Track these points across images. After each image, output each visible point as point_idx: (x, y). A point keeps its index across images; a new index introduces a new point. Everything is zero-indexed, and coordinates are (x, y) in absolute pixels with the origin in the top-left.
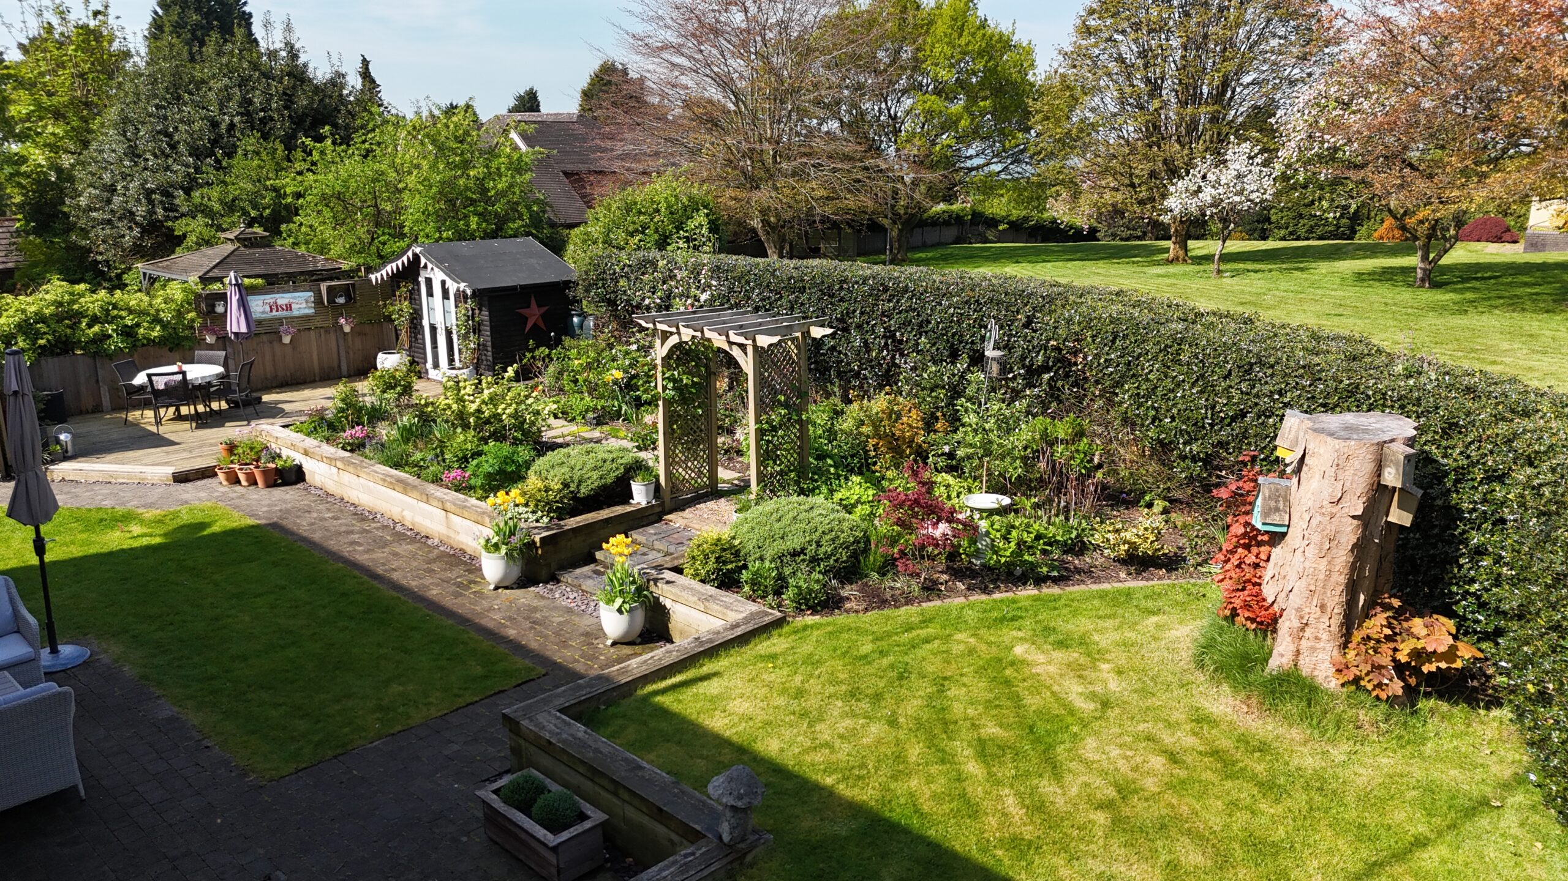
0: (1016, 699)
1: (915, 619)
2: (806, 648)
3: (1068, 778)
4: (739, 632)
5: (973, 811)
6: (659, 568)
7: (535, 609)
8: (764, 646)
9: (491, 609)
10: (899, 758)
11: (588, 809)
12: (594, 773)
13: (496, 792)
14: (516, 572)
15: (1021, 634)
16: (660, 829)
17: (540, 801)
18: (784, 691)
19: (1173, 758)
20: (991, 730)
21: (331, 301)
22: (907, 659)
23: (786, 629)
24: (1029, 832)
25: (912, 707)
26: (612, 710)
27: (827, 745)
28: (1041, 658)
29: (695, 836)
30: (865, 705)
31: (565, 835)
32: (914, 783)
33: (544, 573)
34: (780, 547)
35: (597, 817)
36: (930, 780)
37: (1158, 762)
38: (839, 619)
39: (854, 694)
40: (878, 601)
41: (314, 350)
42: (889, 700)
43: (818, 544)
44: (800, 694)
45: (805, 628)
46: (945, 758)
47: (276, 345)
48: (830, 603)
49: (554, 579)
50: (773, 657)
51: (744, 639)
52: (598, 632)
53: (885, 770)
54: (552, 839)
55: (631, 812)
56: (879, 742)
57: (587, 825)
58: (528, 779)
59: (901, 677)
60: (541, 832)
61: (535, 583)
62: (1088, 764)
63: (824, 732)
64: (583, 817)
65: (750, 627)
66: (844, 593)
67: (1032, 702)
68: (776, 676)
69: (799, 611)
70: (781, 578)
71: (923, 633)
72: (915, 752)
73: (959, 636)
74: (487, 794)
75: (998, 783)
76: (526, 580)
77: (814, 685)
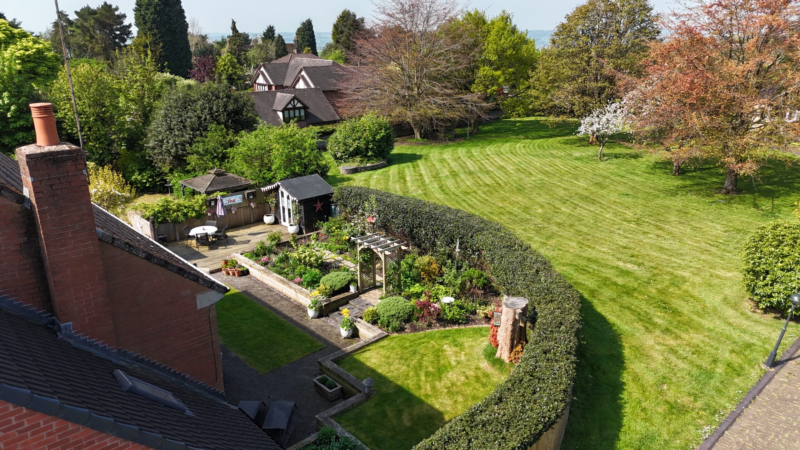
0: (439, 361)
1: (422, 336)
2: (392, 344)
3: (442, 381)
4: (376, 339)
5: (420, 388)
6: (356, 317)
7: (323, 326)
8: (382, 343)
9: (311, 325)
10: (408, 375)
11: (338, 384)
12: (339, 376)
13: (317, 380)
14: (317, 314)
15: (447, 342)
16: (353, 390)
17: (327, 383)
18: (385, 357)
19: (467, 378)
20: (430, 369)
21: (248, 197)
22: (417, 348)
23: (388, 338)
24: (430, 393)
25: (414, 362)
26: (343, 360)
27: (392, 371)
28: (449, 349)
29: (360, 392)
30: (403, 361)
31: (333, 390)
32: (409, 381)
33: (325, 314)
34: (389, 314)
35: (339, 386)
36: (413, 381)
37: (463, 378)
38: (403, 335)
39: (401, 358)
40: (415, 329)
41: (243, 215)
42: (409, 361)
43: (399, 313)
44: (388, 358)
45: (393, 338)
46: (418, 375)
47: (230, 214)
48: (401, 330)
49: (327, 316)
50: (384, 346)
51: (377, 341)
52: (339, 335)
53: (404, 378)
54: (330, 391)
55: (347, 385)
56: (404, 371)
57: (337, 388)
58: (324, 377)
59: (414, 354)
60: (327, 389)
61: (322, 317)
62: (447, 378)
63: (392, 368)
64: (336, 386)
65: (379, 338)
66: (406, 327)
67: (442, 362)
68: (383, 352)
69: (393, 332)
70: (389, 322)
71: (423, 340)
72: (411, 374)
73: (432, 342)
74: (315, 380)
75: (427, 382)
76: (320, 316)
77: (392, 355)
